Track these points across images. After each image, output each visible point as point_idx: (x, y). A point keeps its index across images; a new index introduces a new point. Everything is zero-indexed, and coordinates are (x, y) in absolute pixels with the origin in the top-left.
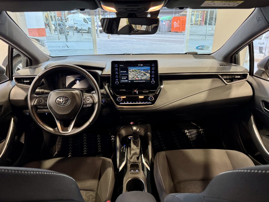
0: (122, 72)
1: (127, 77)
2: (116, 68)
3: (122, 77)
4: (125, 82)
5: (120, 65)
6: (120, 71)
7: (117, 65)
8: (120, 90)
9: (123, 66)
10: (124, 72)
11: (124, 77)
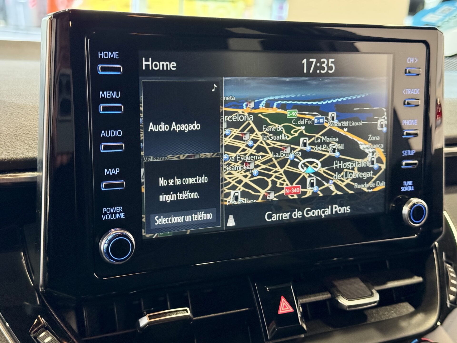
0: (163, 127)
1: (204, 180)
2: (106, 94)
3: (162, 182)
4: (187, 231)
5: (145, 61)
6: (147, 126)
7: (111, 61)
8: (144, 321)
9: (173, 67)
10: (177, 130)
11: (184, 181)
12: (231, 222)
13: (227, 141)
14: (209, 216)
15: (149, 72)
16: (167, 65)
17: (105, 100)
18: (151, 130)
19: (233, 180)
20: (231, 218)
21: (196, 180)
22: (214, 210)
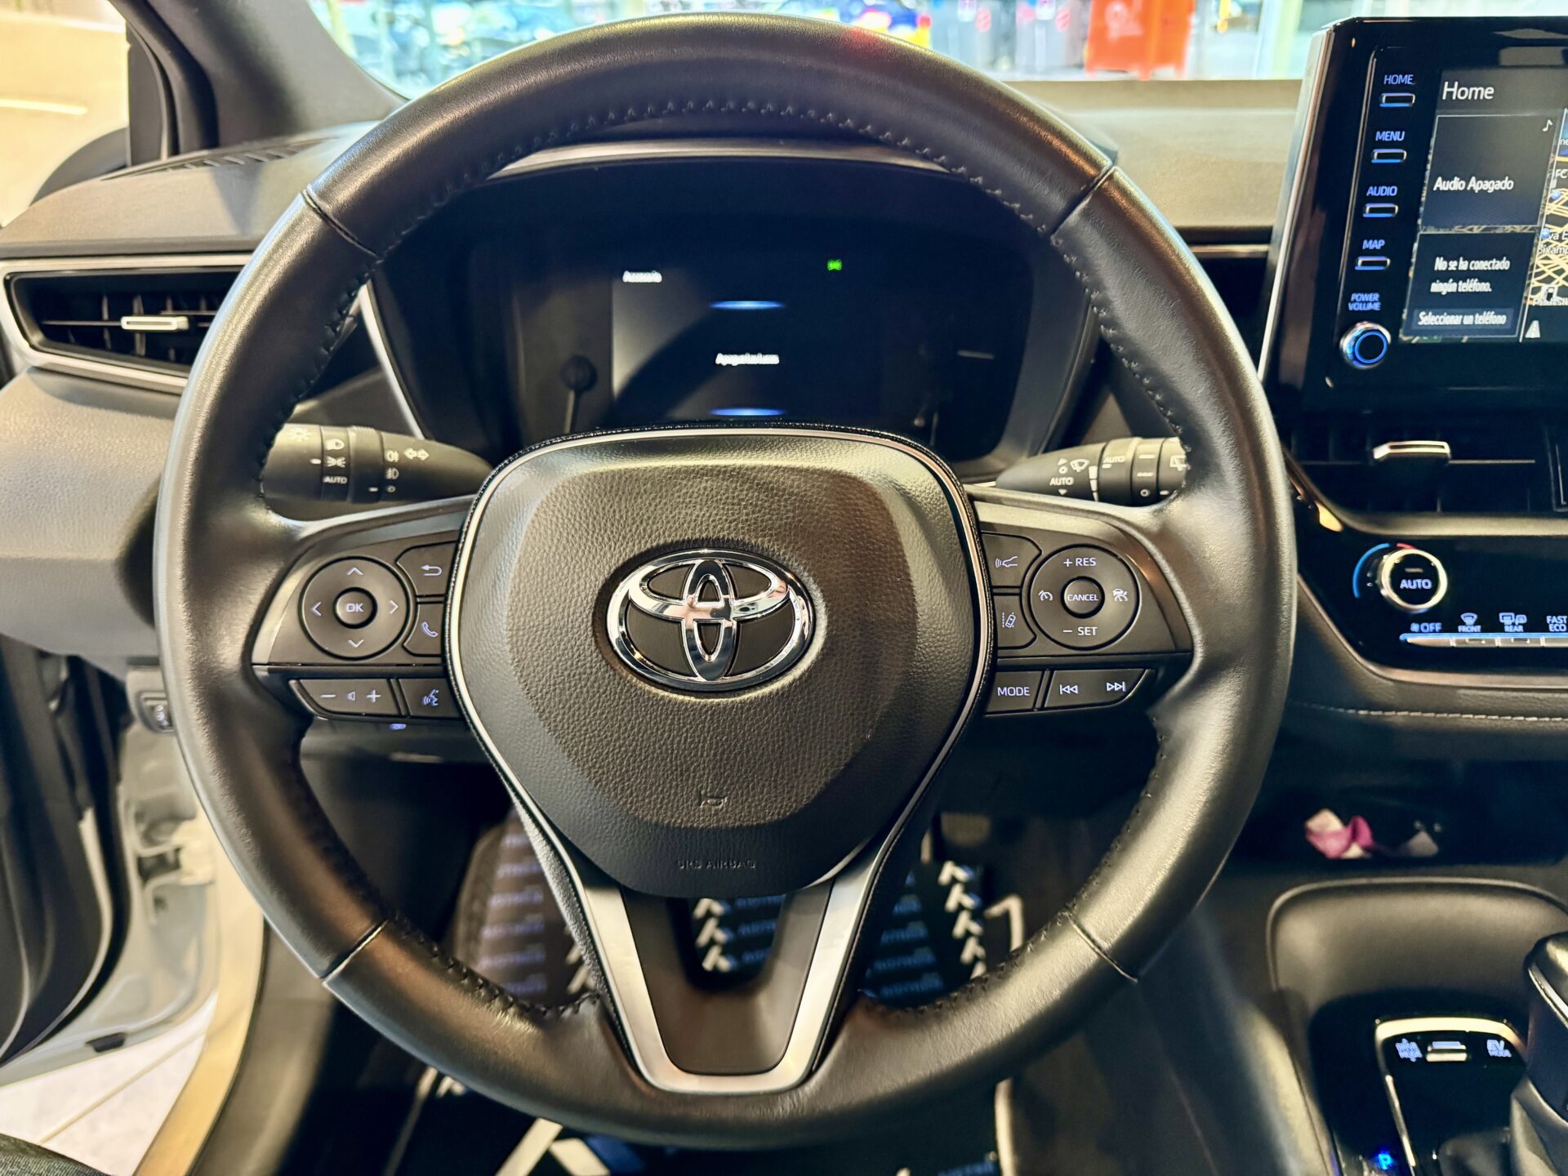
0: (1456, 184)
1: (1504, 265)
2: (1383, 136)
3: (1440, 264)
4: (1462, 339)
5: (1449, 87)
6: (1433, 181)
7: (1402, 87)
8: (1381, 452)
9: (1489, 95)
10: (1477, 189)
11: (1473, 265)
12: (1534, 332)
13: (1550, 209)
14: (1501, 320)
15: (1453, 104)
16: (1480, 92)
17: (1383, 144)
18: (1438, 188)
19: (1549, 269)
20: (1535, 325)
21: (1491, 265)
22: (1511, 311)
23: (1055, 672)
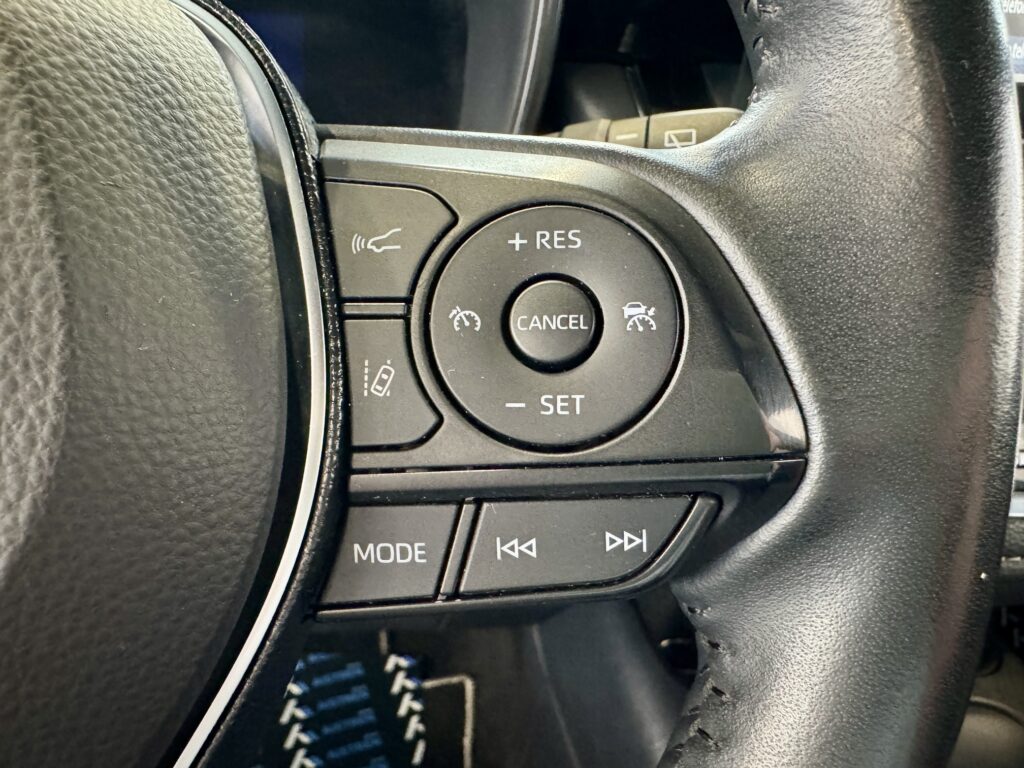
23: (485, 506)
